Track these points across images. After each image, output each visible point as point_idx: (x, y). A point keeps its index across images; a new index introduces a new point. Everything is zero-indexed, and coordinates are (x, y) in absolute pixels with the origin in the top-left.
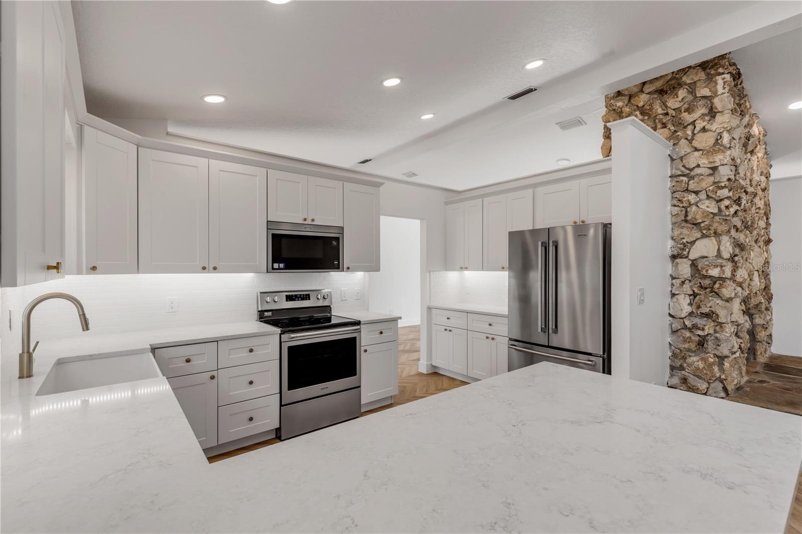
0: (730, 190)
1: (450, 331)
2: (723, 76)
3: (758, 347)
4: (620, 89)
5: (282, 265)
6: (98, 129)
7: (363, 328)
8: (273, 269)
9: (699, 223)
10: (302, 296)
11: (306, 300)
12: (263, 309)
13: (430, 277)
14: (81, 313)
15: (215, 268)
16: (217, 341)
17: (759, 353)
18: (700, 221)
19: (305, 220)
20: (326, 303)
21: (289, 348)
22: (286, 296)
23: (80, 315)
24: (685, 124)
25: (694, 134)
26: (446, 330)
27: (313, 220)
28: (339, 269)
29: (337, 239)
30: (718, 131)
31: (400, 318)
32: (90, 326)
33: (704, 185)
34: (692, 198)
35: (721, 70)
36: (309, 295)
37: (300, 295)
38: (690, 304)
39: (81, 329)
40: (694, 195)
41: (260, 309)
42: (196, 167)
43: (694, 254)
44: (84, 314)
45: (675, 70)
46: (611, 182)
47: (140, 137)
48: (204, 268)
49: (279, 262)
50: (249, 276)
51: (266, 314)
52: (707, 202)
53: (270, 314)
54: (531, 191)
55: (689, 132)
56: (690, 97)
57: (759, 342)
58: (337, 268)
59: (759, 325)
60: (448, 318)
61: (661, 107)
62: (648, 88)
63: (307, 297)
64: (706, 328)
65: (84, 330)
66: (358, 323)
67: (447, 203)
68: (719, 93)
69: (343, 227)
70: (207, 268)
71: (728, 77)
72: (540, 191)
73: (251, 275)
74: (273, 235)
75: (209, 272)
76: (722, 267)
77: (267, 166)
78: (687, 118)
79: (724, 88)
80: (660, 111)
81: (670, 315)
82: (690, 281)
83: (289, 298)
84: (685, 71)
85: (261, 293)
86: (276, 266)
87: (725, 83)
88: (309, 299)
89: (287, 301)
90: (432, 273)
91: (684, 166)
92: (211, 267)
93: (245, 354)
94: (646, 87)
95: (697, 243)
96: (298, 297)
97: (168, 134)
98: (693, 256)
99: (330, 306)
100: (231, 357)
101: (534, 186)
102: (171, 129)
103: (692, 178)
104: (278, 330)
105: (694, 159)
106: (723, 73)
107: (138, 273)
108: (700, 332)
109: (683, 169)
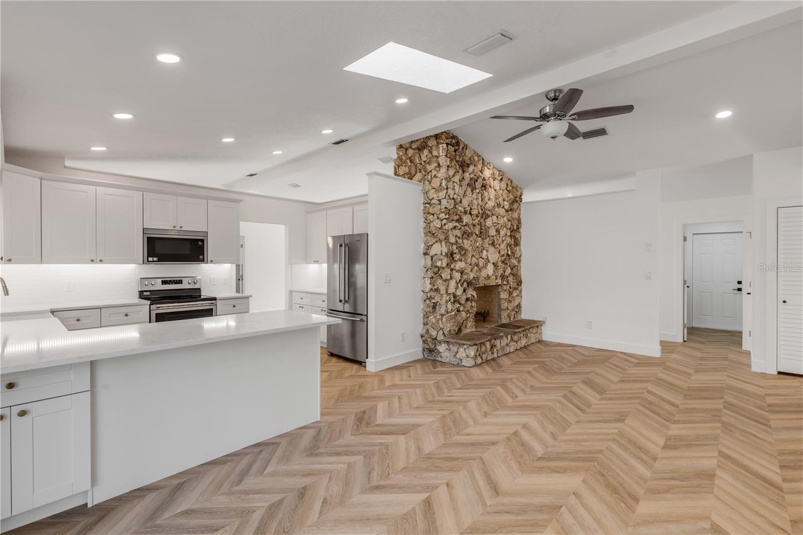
0: (446, 215)
1: (302, 307)
2: (442, 145)
3: (502, 313)
4: (401, 144)
5: (155, 259)
6: (12, 171)
7: (218, 302)
8: (148, 261)
9: (434, 233)
10: (176, 281)
11: (179, 284)
12: (143, 290)
13: (291, 268)
14: (4, 285)
15: (101, 261)
16: (101, 308)
17: (503, 317)
18: (434, 232)
19: (174, 227)
20: (197, 286)
21: (157, 314)
22: (162, 281)
23: (3, 287)
24: (428, 172)
25: (432, 179)
26: (300, 307)
27: (181, 227)
28: (204, 261)
29: (202, 241)
30: (441, 178)
31: (251, 296)
32: (9, 293)
33: (435, 210)
34: (431, 217)
35: (442, 141)
36: (181, 280)
37: (174, 280)
38: (430, 284)
39: (4, 295)
40: (432, 216)
41: (140, 290)
42: (86, 192)
43: (432, 253)
44: (6, 287)
45: (425, 136)
46: (367, 209)
47: (43, 173)
48: (92, 261)
49: (153, 257)
50: (132, 266)
51: (145, 293)
52: (437, 221)
53: (148, 293)
54: (350, 208)
55: (429, 177)
56: (430, 155)
57: (503, 310)
58: (203, 260)
59: (503, 299)
60: (301, 298)
61: (418, 159)
62: (414, 146)
63: (180, 282)
64: (436, 298)
65: (5, 295)
66: (215, 299)
67: (307, 213)
68: (441, 155)
69: (207, 232)
70: (95, 260)
71: (445, 146)
72: (357, 208)
73: (134, 265)
74: (148, 238)
75: (96, 263)
76: (442, 260)
77: (143, 190)
78: (429, 168)
79: (443, 153)
80: (418, 161)
81: (423, 291)
82: (431, 269)
83: (164, 282)
84: (428, 138)
85: (141, 278)
86: (150, 259)
87: (443, 149)
88: (182, 283)
89: (162, 284)
90: (293, 265)
91: (428, 198)
92: (98, 260)
93: (123, 317)
94: (413, 144)
95: (433, 245)
96: (172, 282)
97: (65, 167)
98: (431, 254)
99: (200, 289)
100: (111, 319)
101: (353, 204)
102: (68, 163)
103: (431, 206)
104: (148, 302)
105: (432, 194)
106: (443, 143)
107: (41, 263)
108: (433, 301)
109: (427, 199)
